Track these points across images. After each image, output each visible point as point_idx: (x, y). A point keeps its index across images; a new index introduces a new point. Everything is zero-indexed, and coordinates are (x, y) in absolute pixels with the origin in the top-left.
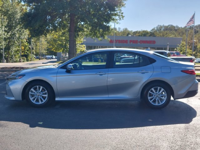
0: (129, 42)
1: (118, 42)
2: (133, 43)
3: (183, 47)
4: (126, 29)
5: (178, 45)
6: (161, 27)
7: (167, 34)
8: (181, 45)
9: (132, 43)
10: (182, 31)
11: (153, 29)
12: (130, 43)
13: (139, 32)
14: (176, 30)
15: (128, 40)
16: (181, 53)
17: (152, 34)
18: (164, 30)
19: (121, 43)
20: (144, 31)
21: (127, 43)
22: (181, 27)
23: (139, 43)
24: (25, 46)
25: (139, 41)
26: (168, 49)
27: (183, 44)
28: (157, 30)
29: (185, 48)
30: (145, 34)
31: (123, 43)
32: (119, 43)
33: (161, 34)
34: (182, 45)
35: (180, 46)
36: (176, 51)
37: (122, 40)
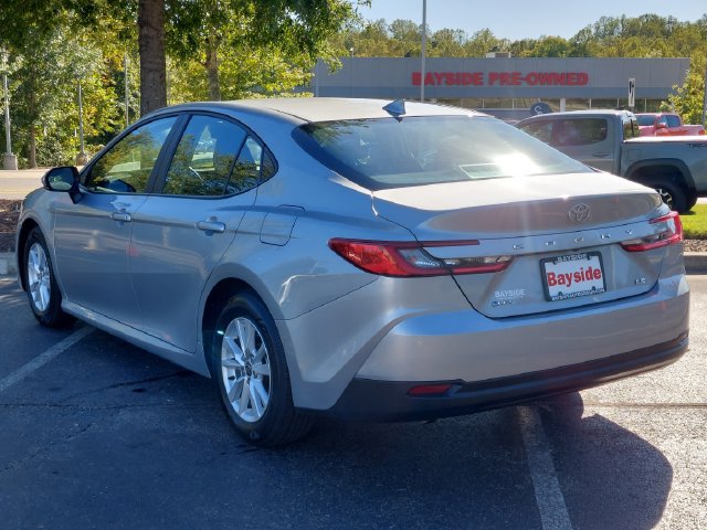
0: (486, 79)
1: (444, 79)
2: (502, 83)
3: (694, 93)
4: (487, 33)
5: (674, 86)
6: (613, 24)
7: (634, 46)
8: (686, 86)
9: (497, 84)
10: (689, 38)
11: (582, 32)
12: (491, 83)
13: (532, 45)
14: (666, 34)
15: (481, 74)
16: (686, 116)
17: (578, 49)
18: (623, 34)
19: (458, 84)
20: (548, 41)
21: (481, 83)
22: (688, 23)
23: (524, 84)
24: (102, 105)
25: (524, 75)
26: (632, 104)
27: (692, 83)
28: (597, 35)
29: (701, 98)
30: (553, 48)
31: (465, 83)
32: (447, 82)
33: (614, 49)
34: (689, 88)
35: (680, 91)
36: (664, 110)
37: (458, 74)
